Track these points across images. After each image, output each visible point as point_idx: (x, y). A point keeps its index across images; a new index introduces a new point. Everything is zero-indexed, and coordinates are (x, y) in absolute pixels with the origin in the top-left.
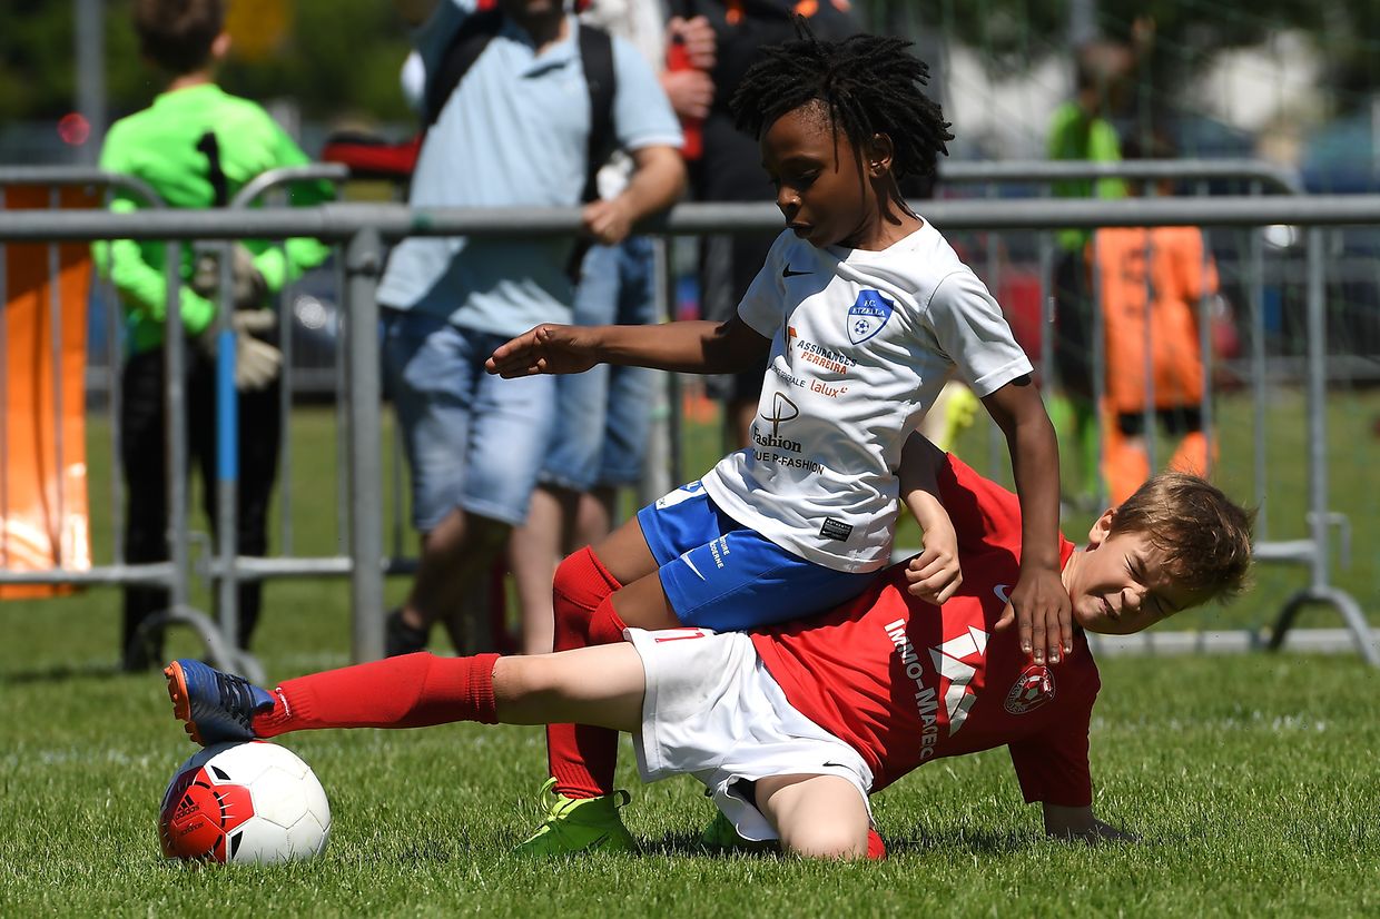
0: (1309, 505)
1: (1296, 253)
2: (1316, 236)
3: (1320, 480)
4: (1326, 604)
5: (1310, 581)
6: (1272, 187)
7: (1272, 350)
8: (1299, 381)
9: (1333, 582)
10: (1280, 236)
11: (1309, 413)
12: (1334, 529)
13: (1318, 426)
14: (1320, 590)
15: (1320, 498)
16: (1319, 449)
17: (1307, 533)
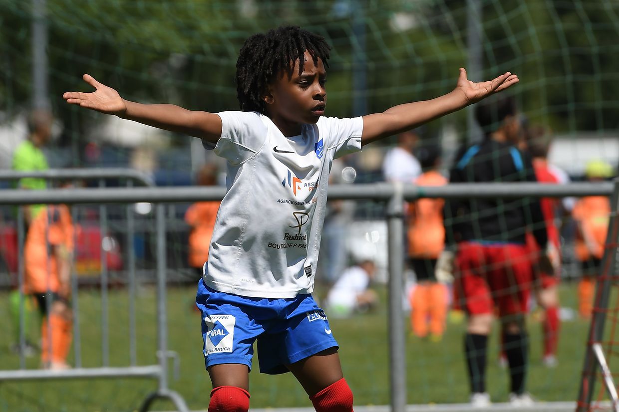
0: (158, 347)
1: (151, 217)
2: (161, 209)
3: (164, 334)
4: (166, 399)
5: (158, 386)
6: (138, 183)
7: (138, 267)
8: (154, 283)
9: (170, 387)
10: (143, 208)
11: (157, 299)
12: (170, 360)
13: (163, 306)
14: (164, 391)
15: (163, 343)
16: (163, 318)
17: (157, 361)
